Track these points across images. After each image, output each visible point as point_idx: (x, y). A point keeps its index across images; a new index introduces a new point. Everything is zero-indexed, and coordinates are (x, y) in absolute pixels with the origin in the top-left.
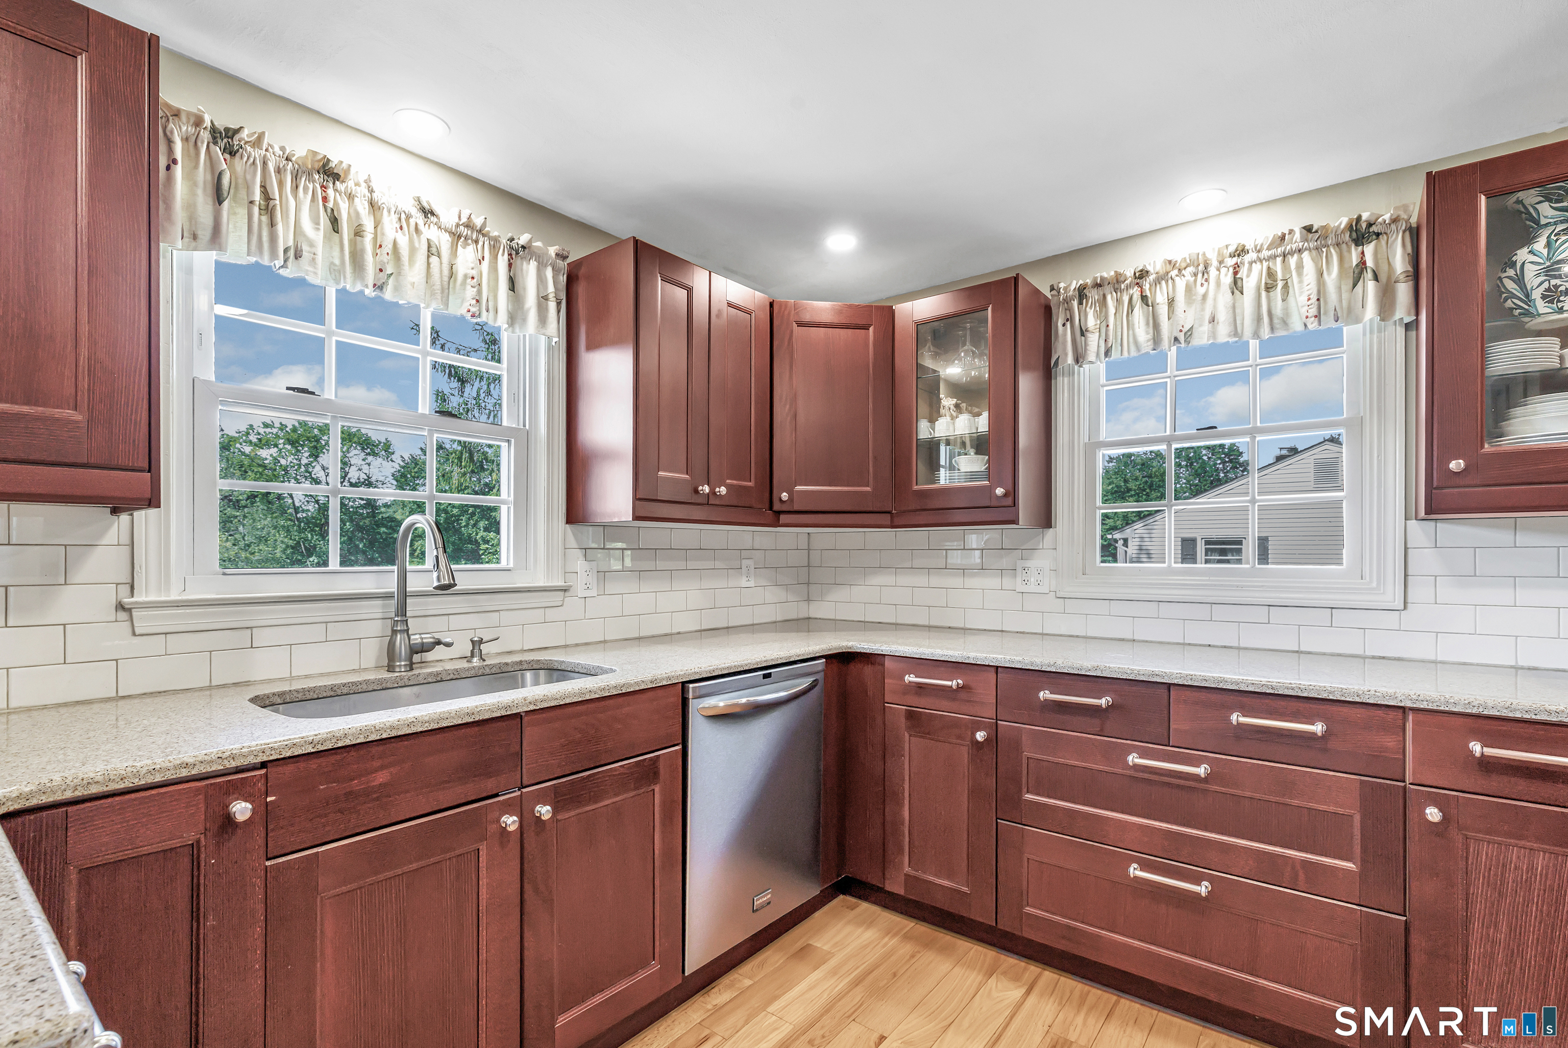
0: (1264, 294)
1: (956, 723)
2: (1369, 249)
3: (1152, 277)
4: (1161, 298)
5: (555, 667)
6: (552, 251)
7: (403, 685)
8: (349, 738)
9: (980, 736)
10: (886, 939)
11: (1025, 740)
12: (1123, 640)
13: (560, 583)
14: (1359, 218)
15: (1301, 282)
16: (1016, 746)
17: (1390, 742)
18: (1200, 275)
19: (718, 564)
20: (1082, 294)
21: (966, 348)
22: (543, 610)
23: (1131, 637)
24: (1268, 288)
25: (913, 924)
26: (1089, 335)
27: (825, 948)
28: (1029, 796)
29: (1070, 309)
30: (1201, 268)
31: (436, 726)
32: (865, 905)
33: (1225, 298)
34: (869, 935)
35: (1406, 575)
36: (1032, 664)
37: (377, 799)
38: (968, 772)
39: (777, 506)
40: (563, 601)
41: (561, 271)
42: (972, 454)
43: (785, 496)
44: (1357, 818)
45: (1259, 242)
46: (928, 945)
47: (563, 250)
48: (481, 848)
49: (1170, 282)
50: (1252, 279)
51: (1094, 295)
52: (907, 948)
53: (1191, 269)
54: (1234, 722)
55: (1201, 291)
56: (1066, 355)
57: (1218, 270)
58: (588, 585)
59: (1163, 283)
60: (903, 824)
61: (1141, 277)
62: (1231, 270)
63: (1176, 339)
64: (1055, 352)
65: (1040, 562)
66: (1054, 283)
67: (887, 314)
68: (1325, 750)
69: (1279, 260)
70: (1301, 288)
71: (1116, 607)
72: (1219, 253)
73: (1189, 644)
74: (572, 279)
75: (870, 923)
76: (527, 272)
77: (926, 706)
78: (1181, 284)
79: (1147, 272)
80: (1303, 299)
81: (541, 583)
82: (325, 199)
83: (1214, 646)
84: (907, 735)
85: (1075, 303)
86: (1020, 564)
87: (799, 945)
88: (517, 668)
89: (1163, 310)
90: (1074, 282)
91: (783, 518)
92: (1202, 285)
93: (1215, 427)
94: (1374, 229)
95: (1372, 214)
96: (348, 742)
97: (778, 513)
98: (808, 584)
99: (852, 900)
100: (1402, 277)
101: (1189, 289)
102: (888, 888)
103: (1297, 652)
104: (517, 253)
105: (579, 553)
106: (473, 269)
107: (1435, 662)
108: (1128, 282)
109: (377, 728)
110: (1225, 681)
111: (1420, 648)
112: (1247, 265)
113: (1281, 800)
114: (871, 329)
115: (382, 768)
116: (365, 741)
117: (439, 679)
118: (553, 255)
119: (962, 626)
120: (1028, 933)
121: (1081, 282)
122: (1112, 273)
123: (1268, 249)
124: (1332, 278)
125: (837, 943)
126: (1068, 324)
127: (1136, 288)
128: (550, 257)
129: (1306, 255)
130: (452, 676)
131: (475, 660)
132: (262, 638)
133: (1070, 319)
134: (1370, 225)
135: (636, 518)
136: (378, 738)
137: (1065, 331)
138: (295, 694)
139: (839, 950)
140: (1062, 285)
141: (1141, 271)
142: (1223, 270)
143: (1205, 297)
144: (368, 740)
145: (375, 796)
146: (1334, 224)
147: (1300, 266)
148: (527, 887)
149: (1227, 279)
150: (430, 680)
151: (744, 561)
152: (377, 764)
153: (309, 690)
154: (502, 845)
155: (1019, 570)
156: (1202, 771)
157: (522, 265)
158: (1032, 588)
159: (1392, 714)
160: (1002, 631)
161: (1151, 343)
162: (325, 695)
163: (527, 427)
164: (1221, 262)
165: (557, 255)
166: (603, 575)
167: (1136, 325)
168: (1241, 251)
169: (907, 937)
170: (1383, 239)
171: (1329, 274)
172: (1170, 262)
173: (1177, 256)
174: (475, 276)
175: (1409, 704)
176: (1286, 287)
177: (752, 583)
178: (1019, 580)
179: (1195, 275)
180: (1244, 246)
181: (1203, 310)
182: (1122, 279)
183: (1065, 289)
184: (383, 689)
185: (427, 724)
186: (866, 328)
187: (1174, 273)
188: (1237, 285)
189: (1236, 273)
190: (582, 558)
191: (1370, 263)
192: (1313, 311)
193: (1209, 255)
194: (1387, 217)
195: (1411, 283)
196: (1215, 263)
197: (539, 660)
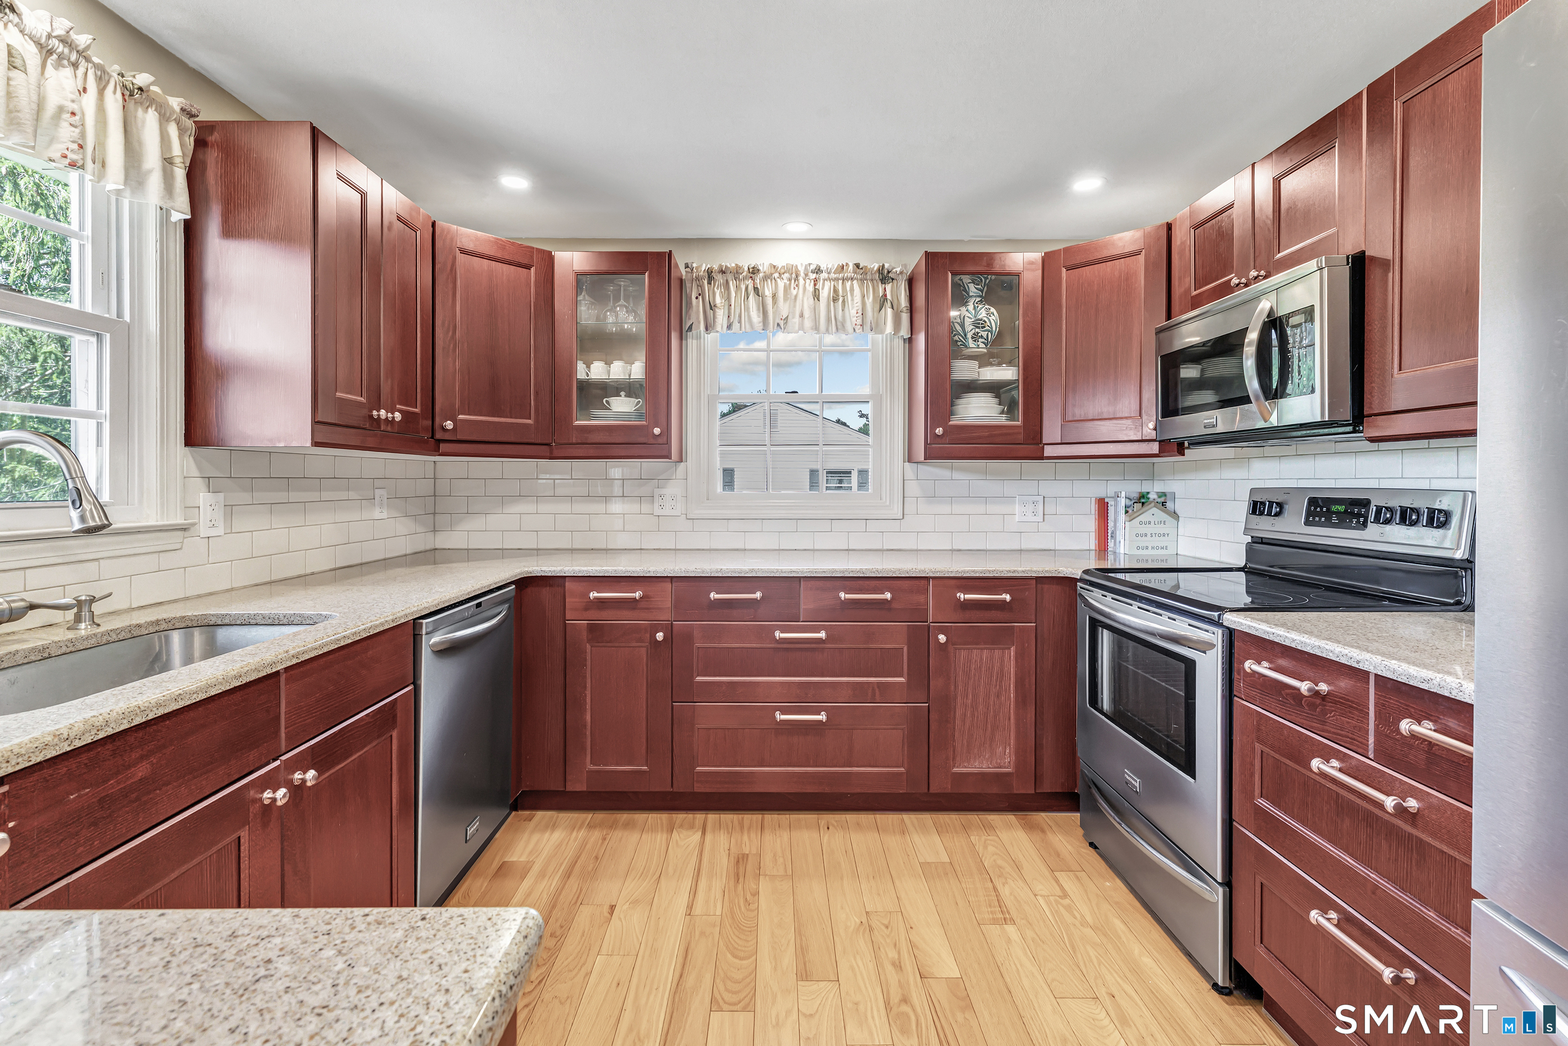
0: (832, 303)
1: (637, 629)
2: (889, 287)
3: (761, 275)
4: (768, 293)
5: (211, 623)
6: (175, 103)
8: (112, 725)
9: (660, 636)
10: (574, 834)
11: (697, 634)
12: (737, 550)
13: (179, 520)
14: (883, 266)
15: (852, 300)
16: (688, 637)
17: (922, 598)
18: (793, 281)
19: (352, 495)
20: (710, 274)
21: (620, 303)
22: (156, 555)
23: (743, 547)
24: (835, 300)
25: (591, 815)
26: (717, 310)
27: (523, 859)
28: (699, 679)
29: (700, 286)
30: (794, 276)
31: (204, 696)
32: (540, 814)
33: (808, 301)
34: (557, 836)
35: (904, 497)
36: (703, 572)
37: (137, 799)
38: (647, 667)
39: (439, 435)
40: (182, 543)
41: (188, 129)
42: (623, 396)
43: (449, 425)
44: (905, 649)
45: (830, 266)
46: (613, 826)
47: (192, 106)
48: (242, 834)
49: (773, 281)
50: (825, 292)
51: (720, 278)
52: (596, 835)
53: (786, 276)
54: (843, 599)
55: (794, 292)
56: (699, 322)
57: (804, 280)
58: (213, 522)
59: (769, 280)
60: (585, 726)
61: (753, 273)
62: (812, 281)
63: (778, 325)
64: (689, 319)
65: (673, 489)
66: (689, 261)
67: (549, 259)
68: (890, 609)
69: (840, 282)
70: (853, 304)
71: (733, 525)
72: (806, 269)
73: (783, 550)
74: (200, 143)
75: (554, 827)
76: (144, 122)
77: (609, 617)
78: (781, 284)
79: (758, 270)
80: (853, 312)
81: (152, 520)
83: (799, 550)
84: (588, 646)
85: (706, 282)
86: (657, 492)
87: (495, 865)
88: (152, 630)
89: (769, 301)
90: (704, 265)
91: (443, 447)
92: (794, 288)
93: (797, 392)
94: (890, 275)
95: (890, 266)
96: (110, 731)
97: (439, 441)
98: (434, 514)
99: (527, 813)
100: (905, 309)
101: (787, 289)
102: (570, 788)
103: (847, 550)
104: (131, 95)
105: (200, 483)
106: (70, 100)
107: (917, 550)
108: (744, 274)
109: (143, 708)
110: (835, 571)
111: (908, 543)
112: (822, 281)
113: (865, 646)
114: (533, 269)
115: (142, 758)
116: (129, 726)
117: (46, 655)
118: (177, 109)
119: (604, 547)
120: (699, 788)
121: (709, 266)
122: (733, 265)
123: (835, 273)
124: (869, 301)
125: (531, 852)
126: (700, 298)
127: (750, 280)
128: (174, 111)
129: (855, 282)
131: (84, 625)
133: (701, 294)
134: (889, 272)
135: (316, 444)
136: (144, 720)
137: (698, 302)
139: (537, 857)
140: (694, 265)
141: (753, 268)
142: (808, 281)
143: (796, 296)
144: (132, 725)
145: (134, 796)
146: (870, 266)
147: (852, 289)
148: (287, 867)
149: (810, 288)
150: (33, 658)
151: (376, 490)
152: (135, 755)
154: (265, 825)
155: (656, 497)
156: (822, 635)
157: (136, 111)
158: (667, 511)
159: (923, 582)
160: (641, 549)
161: (761, 324)
163: (127, 317)
164: (806, 275)
165: (183, 110)
166: (230, 509)
167: (751, 310)
168: (818, 270)
169: (591, 826)
170: (895, 281)
171: (868, 299)
172: (774, 267)
173: (780, 263)
174: (74, 111)
175: (931, 575)
176: (844, 301)
177: (385, 515)
178: (656, 505)
179: (790, 280)
180: (820, 267)
181: (795, 306)
182: (741, 271)
183: (697, 268)
185: (195, 695)
186: (528, 267)
187: (776, 275)
188: (816, 295)
189: (815, 285)
190: (204, 488)
191: (889, 297)
192: (859, 322)
193: (799, 268)
194: (898, 270)
195: (909, 314)
196: (802, 274)
197: (184, 617)
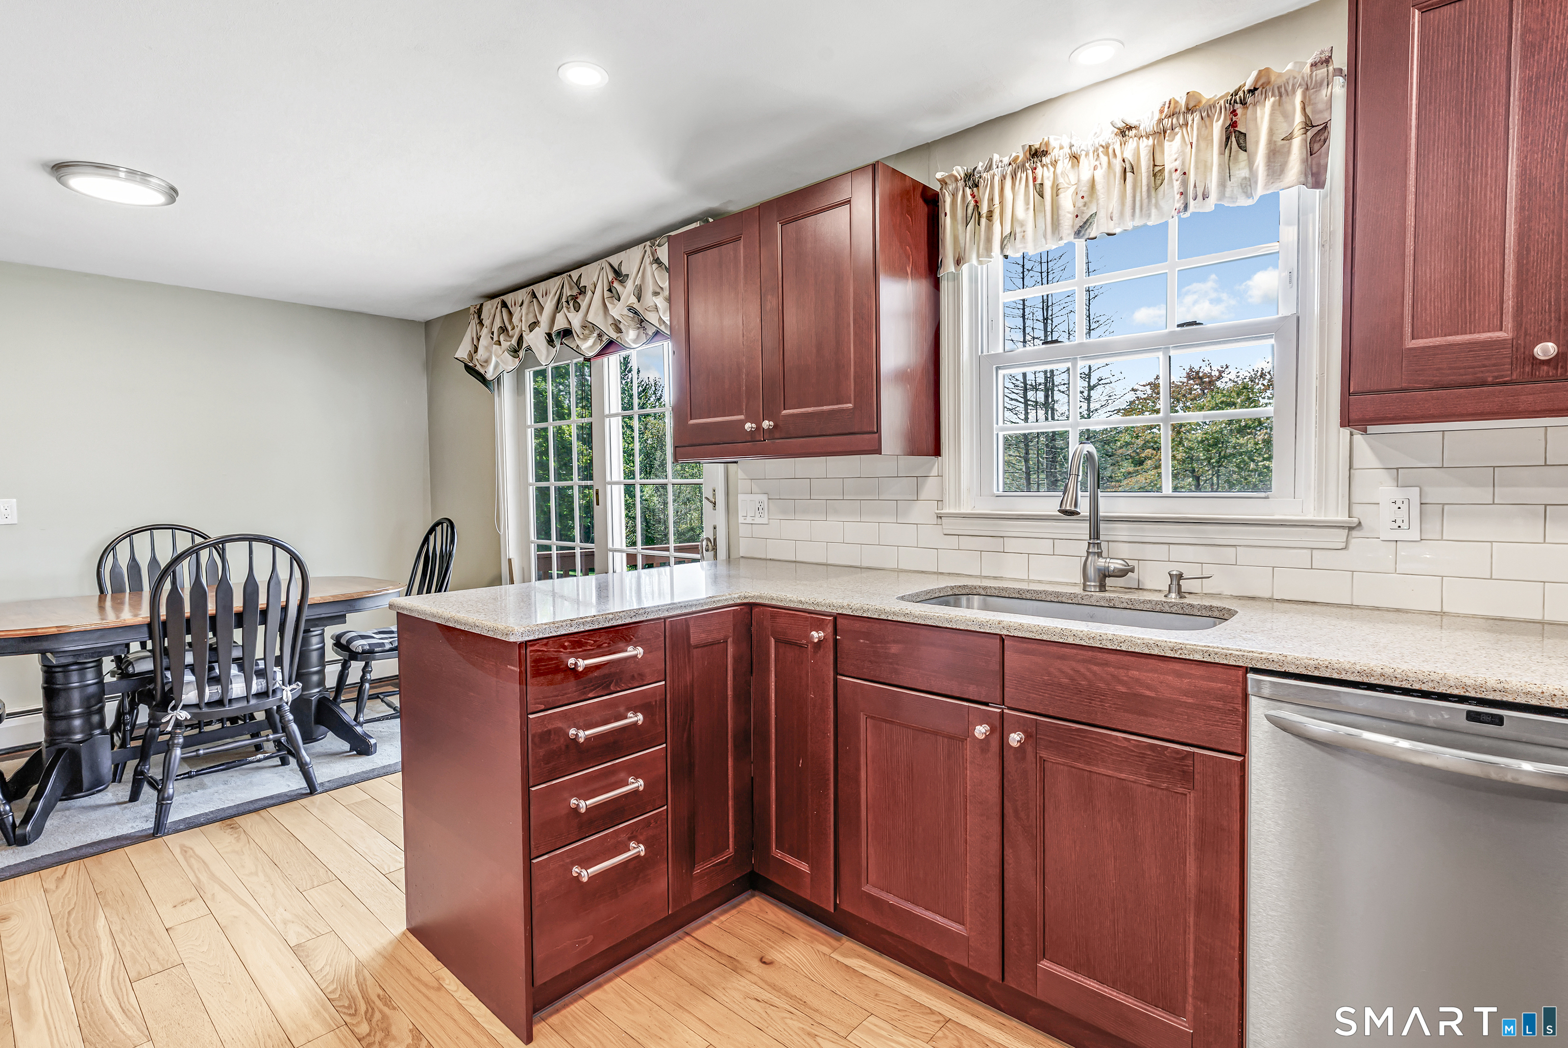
7: (1077, 602)
13: (1340, 517)
37: (891, 663)
40: (1347, 542)
58: (1399, 523)
82: (1035, 179)
106: (1176, 160)
117: (1111, 604)
130: (1125, 605)
131: (1173, 595)
132: (1011, 545)
138: (993, 590)
150: (1103, 604)
153: (1003, 589)
162: (1014, 596)
166: (1436, 509)
174: (1177, 167)
184: (1059, 602)
190: (1389, 482)
